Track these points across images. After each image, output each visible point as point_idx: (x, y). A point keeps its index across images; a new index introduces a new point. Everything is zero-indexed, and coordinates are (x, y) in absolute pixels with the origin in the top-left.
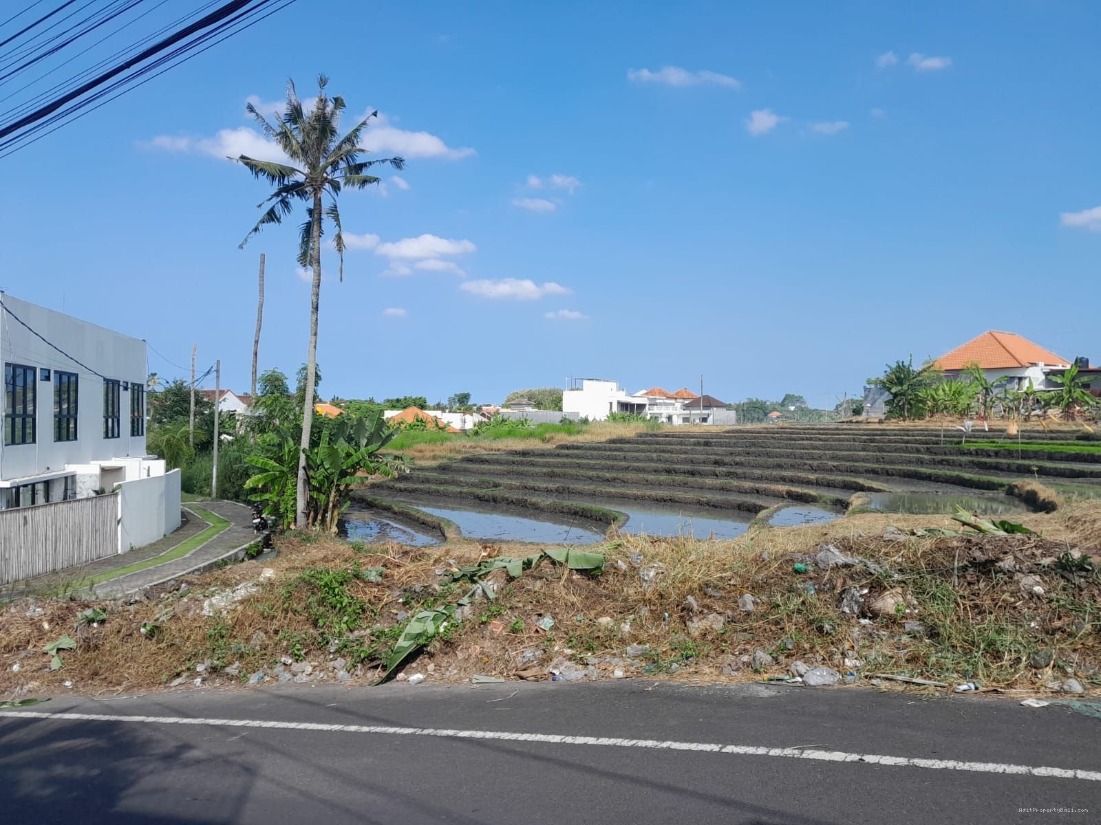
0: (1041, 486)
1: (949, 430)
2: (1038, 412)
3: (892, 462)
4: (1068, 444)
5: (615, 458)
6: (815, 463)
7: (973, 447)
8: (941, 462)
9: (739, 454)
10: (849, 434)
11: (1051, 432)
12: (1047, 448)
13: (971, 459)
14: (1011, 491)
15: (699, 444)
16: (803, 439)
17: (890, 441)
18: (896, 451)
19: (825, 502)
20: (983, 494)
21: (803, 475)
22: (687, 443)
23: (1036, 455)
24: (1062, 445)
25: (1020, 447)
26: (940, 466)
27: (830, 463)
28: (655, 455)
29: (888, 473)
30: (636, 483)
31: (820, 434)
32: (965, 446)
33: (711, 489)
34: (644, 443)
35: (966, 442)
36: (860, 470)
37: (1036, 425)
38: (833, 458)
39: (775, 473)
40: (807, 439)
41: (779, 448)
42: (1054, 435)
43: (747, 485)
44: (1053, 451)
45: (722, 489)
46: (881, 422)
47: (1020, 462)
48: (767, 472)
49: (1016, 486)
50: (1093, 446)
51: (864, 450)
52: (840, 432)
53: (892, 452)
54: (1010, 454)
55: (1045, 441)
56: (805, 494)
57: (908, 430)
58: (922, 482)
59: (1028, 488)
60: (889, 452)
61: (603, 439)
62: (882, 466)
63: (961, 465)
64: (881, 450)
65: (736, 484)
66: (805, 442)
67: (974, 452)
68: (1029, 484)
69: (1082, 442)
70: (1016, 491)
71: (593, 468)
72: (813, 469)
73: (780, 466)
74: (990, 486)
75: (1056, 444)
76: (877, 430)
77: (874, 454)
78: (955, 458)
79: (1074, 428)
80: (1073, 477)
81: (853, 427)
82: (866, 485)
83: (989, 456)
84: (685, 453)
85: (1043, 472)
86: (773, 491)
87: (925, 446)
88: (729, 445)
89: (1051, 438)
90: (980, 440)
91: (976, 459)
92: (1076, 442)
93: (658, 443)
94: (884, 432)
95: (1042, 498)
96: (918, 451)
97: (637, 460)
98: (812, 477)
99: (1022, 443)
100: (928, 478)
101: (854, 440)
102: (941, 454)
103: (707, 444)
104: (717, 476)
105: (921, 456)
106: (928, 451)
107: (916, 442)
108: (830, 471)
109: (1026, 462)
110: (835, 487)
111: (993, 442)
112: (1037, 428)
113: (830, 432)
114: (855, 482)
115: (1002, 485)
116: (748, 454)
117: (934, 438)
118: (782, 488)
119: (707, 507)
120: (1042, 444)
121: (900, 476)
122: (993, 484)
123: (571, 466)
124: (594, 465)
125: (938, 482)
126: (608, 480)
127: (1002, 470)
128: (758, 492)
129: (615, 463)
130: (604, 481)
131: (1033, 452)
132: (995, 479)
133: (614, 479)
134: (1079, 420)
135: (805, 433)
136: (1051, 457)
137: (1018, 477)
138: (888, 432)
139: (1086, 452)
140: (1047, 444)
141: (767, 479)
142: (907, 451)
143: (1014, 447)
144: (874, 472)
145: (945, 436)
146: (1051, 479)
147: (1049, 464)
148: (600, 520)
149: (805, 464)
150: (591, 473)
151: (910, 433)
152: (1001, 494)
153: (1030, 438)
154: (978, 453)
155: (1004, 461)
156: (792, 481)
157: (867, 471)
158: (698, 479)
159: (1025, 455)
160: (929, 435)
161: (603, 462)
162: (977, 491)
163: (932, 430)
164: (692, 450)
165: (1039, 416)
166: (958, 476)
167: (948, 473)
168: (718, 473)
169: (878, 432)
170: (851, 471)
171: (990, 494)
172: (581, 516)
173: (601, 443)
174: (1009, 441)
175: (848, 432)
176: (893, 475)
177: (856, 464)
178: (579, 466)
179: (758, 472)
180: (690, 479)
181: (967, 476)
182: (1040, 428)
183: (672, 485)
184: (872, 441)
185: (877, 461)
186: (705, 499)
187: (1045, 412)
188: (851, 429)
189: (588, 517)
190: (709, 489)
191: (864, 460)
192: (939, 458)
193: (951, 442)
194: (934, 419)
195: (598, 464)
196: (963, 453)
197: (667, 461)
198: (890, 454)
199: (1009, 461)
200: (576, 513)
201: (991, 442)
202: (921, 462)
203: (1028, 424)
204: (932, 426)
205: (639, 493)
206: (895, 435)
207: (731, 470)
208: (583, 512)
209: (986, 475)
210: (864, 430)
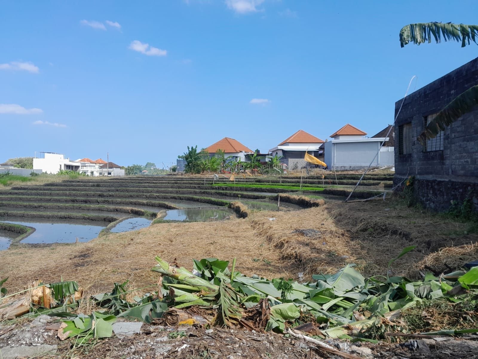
0: (242, 204)
1: (209, 178)
2: (242, 171)
3: (183, 193)
4: (252, 184)
5: (45, 195)
6: (148, 194)
7: (217, 186)
8: (204, 193)
9: (113, 191)
10: (167, 180)
11: (247, 179)
12: (244, 186)
13: (216, 191)
14: (230, 206)
15: (94, 186)
16: (145, 183)
17: (184, 183)
18: (186, 188)
19: (148, 215)
20: (219, 208)
21: (140, 201)
22: (88, 185)
23: (241, 189)
24: (250, 184)
25: (235, 185)
26: (203, 195)
27: (155, 194)
28: (68, 192)
29: (181, 199)
30: (52, 208)
31: (154, 180)
32: (214, 185)
33: (94, 210)
34: (65, 185)
35: (215, 183)
36: (169, 197)
37: (241, 176)
38: (157, 192)
39: (127, 200)
40: (147, 183)
41: (133, 187)
42: (248, 180)
43: (112, 207)
44: (247, 187)
45: (100, 210)
46: (182, 175)
47: (234, 192)
48: (124, 200)
49: (232, 204)
50: (261, 185)
51: (172, 187)
52: (163, 179)
53: (184, 188)
54: (231, 189)
55: (244, 183)
56: (139, 211)
57: (193, 178)
58: (194, 202)
59: (237, 205)
60: (183, 188)
61: (42, 184)
62: (178, 195)
63: (212, 194)
64: (179, 187)
65: (106, 207)
66: (146, 184)
67: (217, 188)
68: (237, 203)
69: (258, 183)
70: (232, 206)
71: (29, 200)
72: (147, 198)
73: (131, 197)
74: (222, 204)
75: (248, 184)
76: (180, 178)
77: (176, 189)
78: (209, 191)
79: (255, 177)
80: (254, 199)
81: (169, 177)
82: (169, 205)
83: (223, 190)
84: (85, 191)
85: (243, 197)
86: (125, 210)
87: (198, 185)
88: (109, 186)
89: (247, 182)
90: (220, 182)
91: (217, 191)
92: (255, 183)
93: (72, 186)
94: (182, 179)
95: (242, 211)
96: (195, 188)
97: (58, 195)
98: (145, 201)
99: (236, 184)
100: (197, 200)
101: (168, 183)
102: (204, 189)
103: (98, 186)
104: (99, 203)
105: (196, 190)
106: (199, 188)
107: (195, 184)
108: (155, 198)
109: (237, 192)
110: (155, 206)
111: (225, 183)
112: (241, 177)
113: (159, 179)
114: (164, 204)
115: (226, 204)
116: (117, 190)
117: (202, 182)
118: (129, 208)
119: (88, 220)
120: (243, 184)
121: (185, 199)
122: (223, 203)
123: (16, 200)
124: (30, 198)
125: (201, 202)
126: (36, 207)
127: (228, 196)
128: (117, 210)
129: (43, 197)
130: (33, 208)
131: (240, 188)
132: (224, 201)
133: (40, 207)
134: (256, 174)
135: (147, 180)
136: (246, 190)
137: (234, 199)
138: (184, 179)
139: (259, 187)
140: (245, 184)
141: (123, 203)
142: (190, 188)
143: (233, 185)
144: (174, 198)
145: (206, 181)
146: (246, 200)
147: (245, 193)
148: (19, 232)
149: (143, 195)
150: (25, 204)
151: (193, 180)
152: (226, 208)
153: (239, 181)
154: (219, 188)
155: (228, 192)
156: (135, 204)
157: (172, 198)
158: (87, 205)
159: (237, 189)
160: (200, 181)
161: (36, 197)
162: (216, 206)
163: (202, 178)
164: (89, 189)
165: (242, 172)
166: (209, 199)
167: (206, 198)
168: (99, 201)
169: (180, 179)
170: (165, 198)
171: (221, 208)
172: (9, 230)
173: (41, 186)
174: (231, 183)
175: (167, 179)
176: (182, 199)
177: (166, 194)
178: (21, 199)
179: (119, 200)
180: (83, 205)
181: (213, 199)
182: (243, 177)
183: (73, 209)
184: (176, 183)
185: (177, 193)
186: (87, 216)
187: (245, 171)
188: (169, 178)
189: (12, 231)
190: (93, 210)
191: (171, 192)
192: (203, 191)
193: (209, 184)
194: (204, 173)
195: (33, 198)
196: (213, 189)
197: (74, 195)
198: (182, 189)
199: (230, 192)
200: (5, 229)
201: (224, 183)
202: (196, 193)
203: (239, 175)
204: (203, 176)
205: (50, 214)
206: (186, 180)
207: (106, 199)
208: (10, 228)
209: (221, 198)
210: (174, 178)
